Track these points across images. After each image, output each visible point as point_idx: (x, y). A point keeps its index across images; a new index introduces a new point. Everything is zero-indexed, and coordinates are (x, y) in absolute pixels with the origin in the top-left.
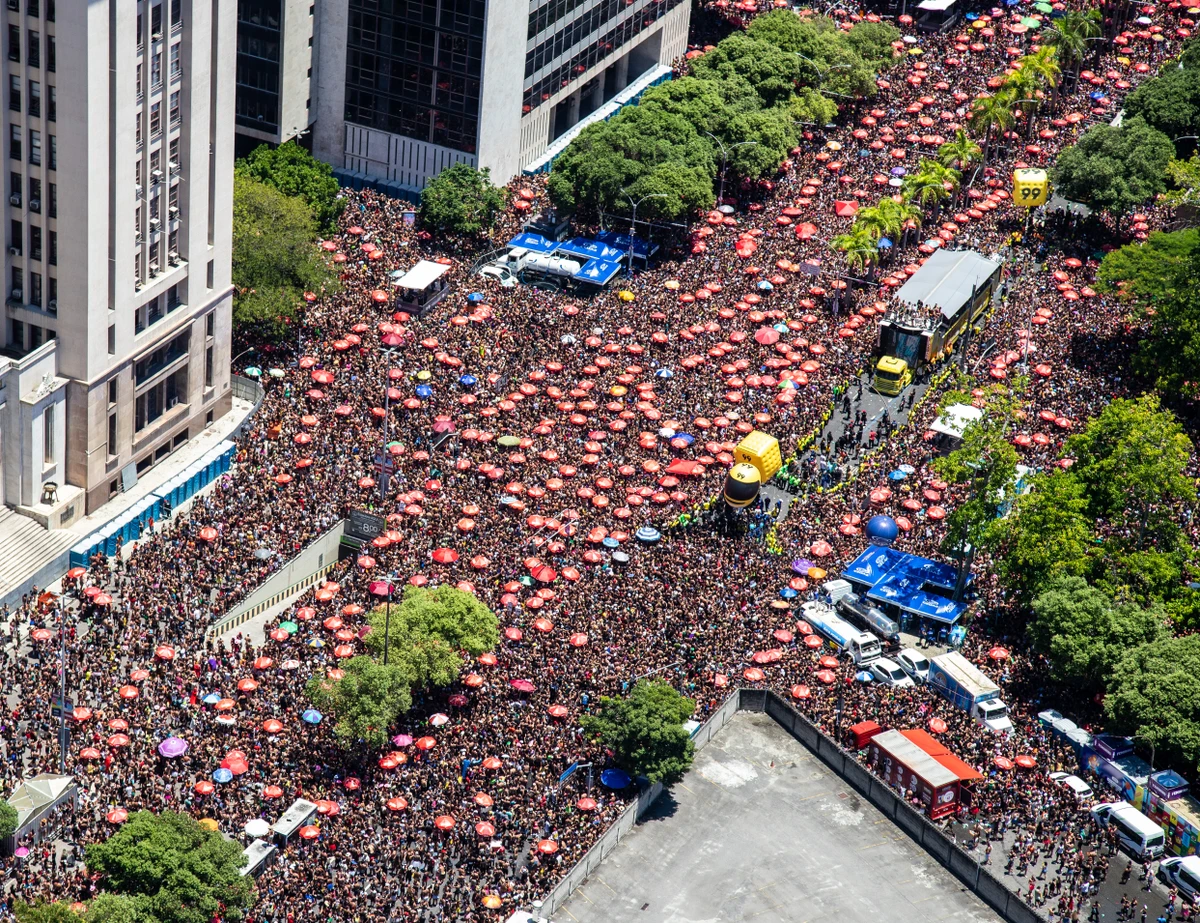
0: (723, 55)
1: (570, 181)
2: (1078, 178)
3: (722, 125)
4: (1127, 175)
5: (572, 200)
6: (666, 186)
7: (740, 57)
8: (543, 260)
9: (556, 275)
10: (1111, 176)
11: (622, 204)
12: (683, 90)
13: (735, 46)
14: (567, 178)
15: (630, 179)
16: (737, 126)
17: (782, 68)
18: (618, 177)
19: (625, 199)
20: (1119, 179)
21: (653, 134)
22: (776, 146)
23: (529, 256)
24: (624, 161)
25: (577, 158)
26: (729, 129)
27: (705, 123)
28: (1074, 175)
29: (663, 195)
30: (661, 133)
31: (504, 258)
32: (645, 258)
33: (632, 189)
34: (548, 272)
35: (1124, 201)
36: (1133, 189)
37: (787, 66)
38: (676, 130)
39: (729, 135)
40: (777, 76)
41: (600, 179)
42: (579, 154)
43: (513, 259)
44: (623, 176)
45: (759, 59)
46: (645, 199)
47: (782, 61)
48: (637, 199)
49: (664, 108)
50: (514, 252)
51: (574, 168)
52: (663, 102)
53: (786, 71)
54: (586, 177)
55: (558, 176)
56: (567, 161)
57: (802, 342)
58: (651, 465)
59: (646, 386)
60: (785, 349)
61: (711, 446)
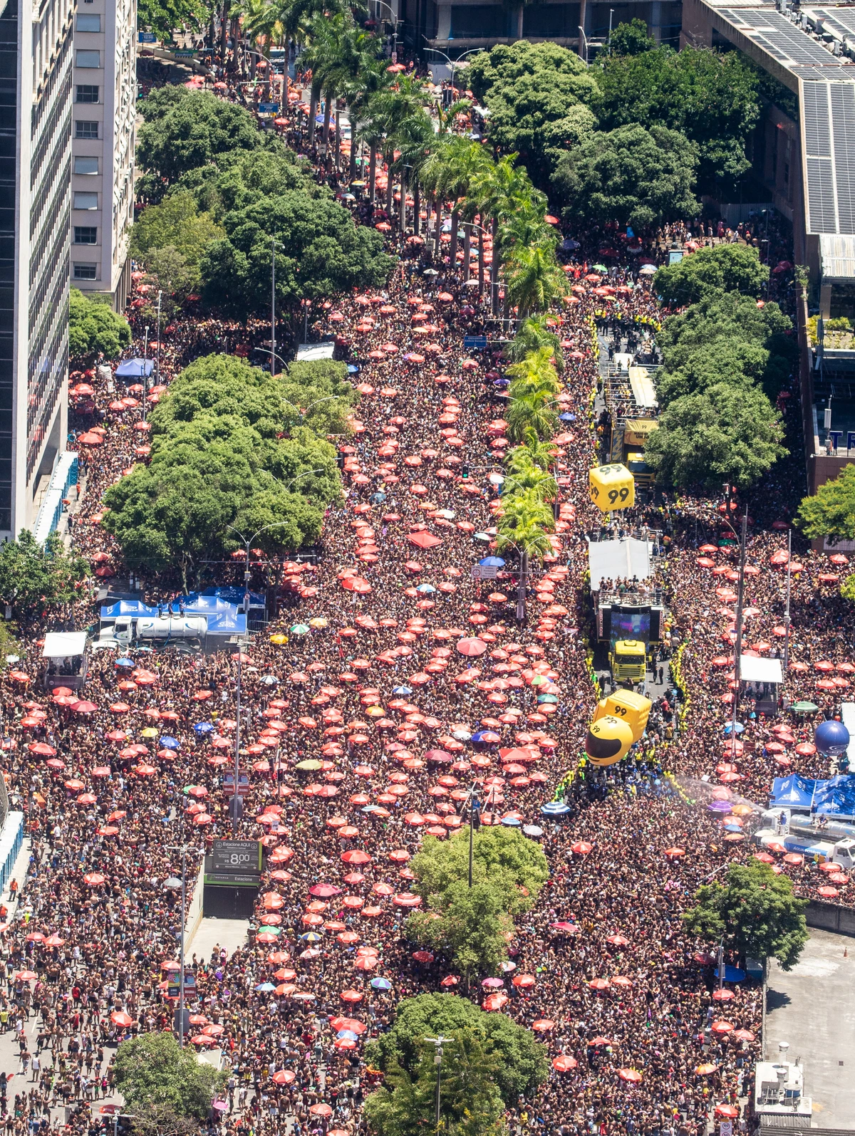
1: (159, 530)
2: (688, 455)
3: (269, 459)
4: (746, 439)
5: (166, 551)
6: (278, 515)
8: (159, 624)
9: (182, 638)
10: (728, 443)
11: (233, 542)
13: (206, 389)
14: (155, 527)
15: (235, 512)
16: (286, 458)
17: (270, 407)
18: (222, 512)
19: (236, 536)
20: (741, 444)
21: (217, 471)
22: (332, 477)
23: (142, 622)
24: (222, 494)
25: (162, 501)
26: (279, 464)
27: (256, 458)
28: (684, 451)
29: (279, 524)
30: (224, 469)
31: (108, 631)
32: (263, 607)
33: (239, 524)
34: (169, 636)
35: (752, 468)
36: (759, 453)
37: (273, 404)
38: (238, 463)
39: (280, 470)
40: (266, 416)
41: (206, 516)
42: (160, 498)
43: (122, 628)
44: (229, 510)
45: (240, 400)
46: (258, 533)
47: (267, 398)
48: (249, 534)
49: (201, 448)
50: (119, 620)
51: (160, 514)
52: (198, 442)
53: (273, 410)
54: (181, 520)
55: (142, 528)
56: (145, 509)
57: (516, 647)
58: (482, 760)
59: (398, 703)
60: (503, 655)
61: (523, 737)
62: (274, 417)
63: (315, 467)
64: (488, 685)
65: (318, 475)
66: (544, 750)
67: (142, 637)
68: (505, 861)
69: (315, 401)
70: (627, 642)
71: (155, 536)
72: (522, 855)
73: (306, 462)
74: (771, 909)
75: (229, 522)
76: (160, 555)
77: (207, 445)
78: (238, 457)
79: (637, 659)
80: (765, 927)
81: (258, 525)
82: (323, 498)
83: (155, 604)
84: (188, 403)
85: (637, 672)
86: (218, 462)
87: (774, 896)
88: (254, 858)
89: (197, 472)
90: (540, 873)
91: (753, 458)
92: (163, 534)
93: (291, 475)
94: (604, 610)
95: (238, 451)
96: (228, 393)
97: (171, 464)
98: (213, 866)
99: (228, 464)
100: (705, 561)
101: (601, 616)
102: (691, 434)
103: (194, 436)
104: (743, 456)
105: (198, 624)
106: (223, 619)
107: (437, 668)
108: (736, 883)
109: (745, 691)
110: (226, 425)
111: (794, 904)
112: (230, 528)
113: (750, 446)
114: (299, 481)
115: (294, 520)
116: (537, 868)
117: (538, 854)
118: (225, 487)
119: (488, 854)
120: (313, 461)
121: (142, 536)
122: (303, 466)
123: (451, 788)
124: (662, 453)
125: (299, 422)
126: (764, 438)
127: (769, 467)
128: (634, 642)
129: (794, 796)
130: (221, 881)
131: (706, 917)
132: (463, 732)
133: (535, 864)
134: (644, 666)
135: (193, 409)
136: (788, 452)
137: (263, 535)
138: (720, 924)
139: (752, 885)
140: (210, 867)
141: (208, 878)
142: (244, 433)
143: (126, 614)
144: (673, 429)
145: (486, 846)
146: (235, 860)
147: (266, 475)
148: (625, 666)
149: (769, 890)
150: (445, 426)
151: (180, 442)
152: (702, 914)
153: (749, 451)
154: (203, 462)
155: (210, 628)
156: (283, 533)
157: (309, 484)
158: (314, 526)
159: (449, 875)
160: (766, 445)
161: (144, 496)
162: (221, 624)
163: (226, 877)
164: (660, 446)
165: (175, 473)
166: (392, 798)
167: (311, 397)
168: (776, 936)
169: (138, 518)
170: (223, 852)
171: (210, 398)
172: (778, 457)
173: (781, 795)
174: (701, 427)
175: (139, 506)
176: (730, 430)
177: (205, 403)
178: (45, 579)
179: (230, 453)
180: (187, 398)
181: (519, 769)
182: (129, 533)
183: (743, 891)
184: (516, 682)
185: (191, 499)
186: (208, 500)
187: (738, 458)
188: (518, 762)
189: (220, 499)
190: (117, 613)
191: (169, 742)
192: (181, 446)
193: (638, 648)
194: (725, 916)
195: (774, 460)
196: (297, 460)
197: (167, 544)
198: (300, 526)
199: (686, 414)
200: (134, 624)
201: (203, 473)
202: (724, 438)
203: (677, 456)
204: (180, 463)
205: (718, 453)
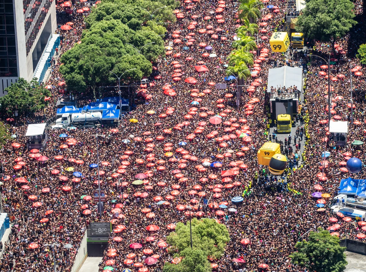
0: (104, 13)
1: (80, 74)
2: (314, 27)
3: (132, 38)
4: (338, 18)
5: (84, 83)
6: (132, 65)
7: (113, 12)
8: (81, 116)
9: (91, 121)
10: (331, 21)
11: (113, 79)
12: (106, 26)
13: (109, 7)
14: (79, 73)
15: (113, 65)
16: (139, 37)
17: (136, 13)
18: (107, 66)
19: (114, 76)
20: (336, 21)
21: (107, 46)
22: (160, 44)
23: (74, 115)
24: (107, 57)
25: (81, 62)
26: (136, 40)
27: (125, 38)
28: (312, 25)
29: (132, 70)
30: (110, 45)
31: (59, 120)
32: (128, 105)
33: (115, 70)
34: (86, 121)
35: (341, 31)
36: (344, 25)
37: (137, 12)
38: (116, 42)
39: (136, 43)
40: (135, 17)
41: (99, 68)
42: (80, 61)
43: (65, 119)
44: (110, 64)
45: (123, 11)
46: (123, 74)
47: (135, 9)
48: (119, 74)
49: (102, 36)
50: (64, 115)
51: (81, 67)
52: (100, 33)
53: (138, 14)
54: (89, 70)
55: (73, 74)
56: (74, 66)
57: (234, 119)
58: (213, 176)
59: (180, 150)
60: (229, 123)
61: (233, 163)
62: (138, 17)
63: (152, 40)
64: (220, 139)
65: (154, 44)
66: (241, 170)
67: (74, 122)
68: (210, 235)
69: (158, 9)
70: (282, 115)
71: (79, 77)
72: (217, 231)
73: (149, 38)
74: (329, 253)
75: (111, 70)
76: (82, 85)
77: (104, 34)
78: (117, 39)
79: (287, 123)
80: (326, 261)
81: (123, 70)
82: (156, 54)
83: (81, 107)
84: (101, 13)
85: (288, 128)
86: (107, 42)
87: (330, 246)
88: (108, 229)
89: (98, 48)
90: (226, 239)
91: (341, 27)
92: (82, 76)
93: (143, 45)
94: (272, 101)
95: (117, 36)
96: (118, 8)
97: (87, 44)
98: (91, 234)
99: (112, 43)
100: (323, 73)
101: (271, 104)
102: (315, 17)
103: (99, 30)
104: (337, 26)
105: (98, 115)
106: (109, 113)
107: (200, 131)
108: (313, 241)
109: (332, 136)
110: (113, 24)
111: (339, 249)
112: (111, 73)
113: (340, 21)
114: (145, 47)
115: (138, 67)
116: (224, 236)
117: (225, 230)
118: (109, 54)
119: (202, 232)
120: (152, 38)
121: (73, 78)
122: (147, 40)
123: (198, 191)
124: (303, 26)
125: (151, 18)
126: (346, 18)
127: (349, 30)
128: (285, 115)
129: (349, 189)
130: (95, 240)
131: (300, 256)
132: (207, 162)
133: (223, 235)
134: (290, 125)
135: (104, 16)
136: (357, 22)
137: (125, 75)
138: (306, 259)
139: (320, 242)
140: (89, 235)
141: (88, 239)
142: (121, 27)
143: (67, 112)
144: (308, 15)
145: (201, 228)
146: (100, 231)
147: (129, 46)
148: (282, 126)
149: (327, 244)
150: (218, 14)
151: (93, 33)
152: (298, 255)
153: (340, 24)
154: (101, 42)
155: (103, 116)
156: (134, 73)
157: (149, 48)
158: (148, 69)
159: (183, 244)
160: (347, 21)
161: (74, 60)
162: (108, 115)
163: (97, 238)
164: (302, 23)
165: (89, 48)
166: (172, 197)
167: (156, 7)
168: (333, 264)
169: (72, 69)
170: (94, 228)
171: (110, 11)
172: (353, 25)
173: (343, 188)
174: (319, 15)
175: (72, 64)
176: (331, 15)
177: (108, 13)
178: (30, 99)
179: (113, 38)
180: (100, 11)
181: (229, 180)
182: (68, 76)
183: (316, 244)
184: (233, 136)
185: (94, 61)
186: (101, 61)
187: (335, 27)
188: (229, 177)
189: (106, 60)
190: (64, 112)
191: (77, 174)
192: (93, 35)
193: (288, 117)
194: (308, 256)
195: (351, 27)
196: (144, 38)
197: (84, 81)
198: (141, 69)
199: (313, 9)
200: (70, 116)
201: (101, 47)
202: (329, 19)
203: (309, 27)
204: (91, 43)
205: (326, 25)
